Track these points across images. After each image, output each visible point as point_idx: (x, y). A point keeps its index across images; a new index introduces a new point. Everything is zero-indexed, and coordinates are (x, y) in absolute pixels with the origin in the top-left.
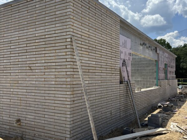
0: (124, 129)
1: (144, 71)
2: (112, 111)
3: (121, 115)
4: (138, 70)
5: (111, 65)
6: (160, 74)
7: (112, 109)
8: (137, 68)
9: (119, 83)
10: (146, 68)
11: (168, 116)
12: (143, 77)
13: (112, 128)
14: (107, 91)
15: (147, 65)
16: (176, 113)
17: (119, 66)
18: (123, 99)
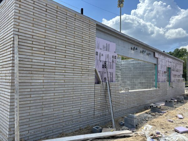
0: (94, 127)
1: (148, 74)
2: (81, 110)
3: (95, 113)
4: (143, 73)
5: (82, 66)
6: (159, 77)
7: (82, 108)
8: (142, 71)
9: (94, 83)
10: (149, 72)
11: (151, 117)
12: (147, 79)
13: (81, 126)
14: (73, 91)
15: (151, 69)
16: (162, 115)
17: (94, 67)
18: (99, 99)
